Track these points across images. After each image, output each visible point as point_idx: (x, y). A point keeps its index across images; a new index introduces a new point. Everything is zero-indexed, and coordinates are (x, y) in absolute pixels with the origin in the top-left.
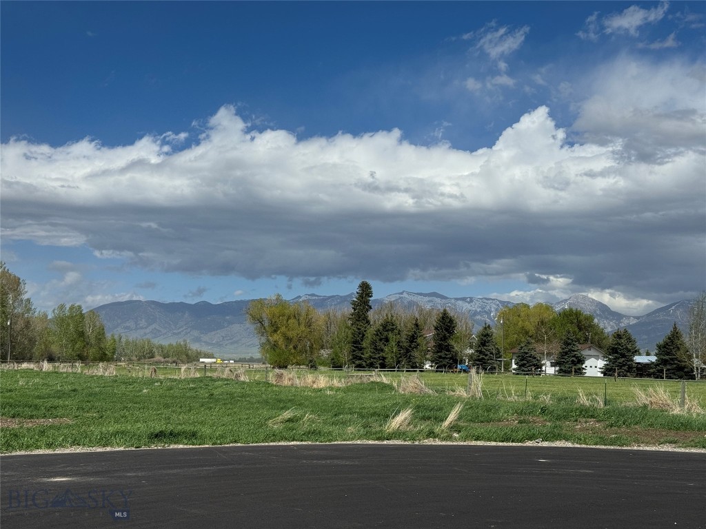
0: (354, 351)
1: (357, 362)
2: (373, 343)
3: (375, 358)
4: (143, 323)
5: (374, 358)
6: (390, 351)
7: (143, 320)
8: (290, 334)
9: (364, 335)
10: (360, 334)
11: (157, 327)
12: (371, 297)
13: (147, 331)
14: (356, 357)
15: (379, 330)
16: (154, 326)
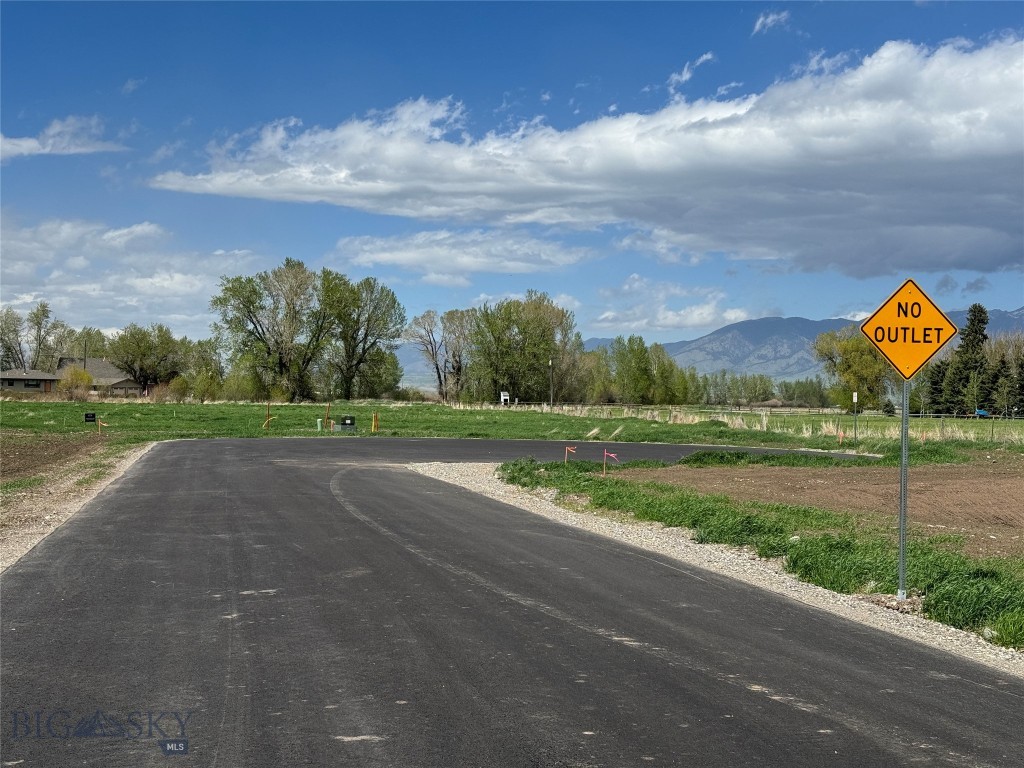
0: (933, 393)
1: (936, 407)
2: (951, 383)
3: (953, 402)
4: (785, 350)
5: (950, 402)
6: (972, 392)
7: (786, 346)
8: (865, 373)
9: (944, 374)
10: (940, 373)
11: (806, 356)
12: (985, 323)
13: (792, 361)
14: (934, 402)
15: (958, 368)
16: (801, 354)
